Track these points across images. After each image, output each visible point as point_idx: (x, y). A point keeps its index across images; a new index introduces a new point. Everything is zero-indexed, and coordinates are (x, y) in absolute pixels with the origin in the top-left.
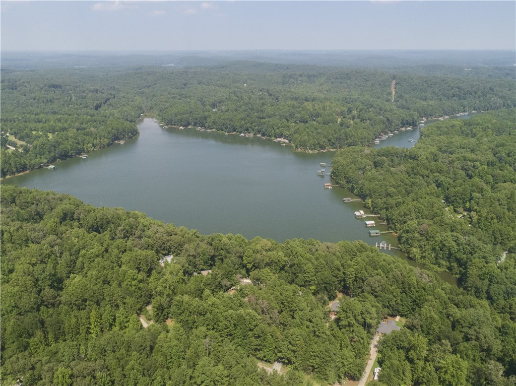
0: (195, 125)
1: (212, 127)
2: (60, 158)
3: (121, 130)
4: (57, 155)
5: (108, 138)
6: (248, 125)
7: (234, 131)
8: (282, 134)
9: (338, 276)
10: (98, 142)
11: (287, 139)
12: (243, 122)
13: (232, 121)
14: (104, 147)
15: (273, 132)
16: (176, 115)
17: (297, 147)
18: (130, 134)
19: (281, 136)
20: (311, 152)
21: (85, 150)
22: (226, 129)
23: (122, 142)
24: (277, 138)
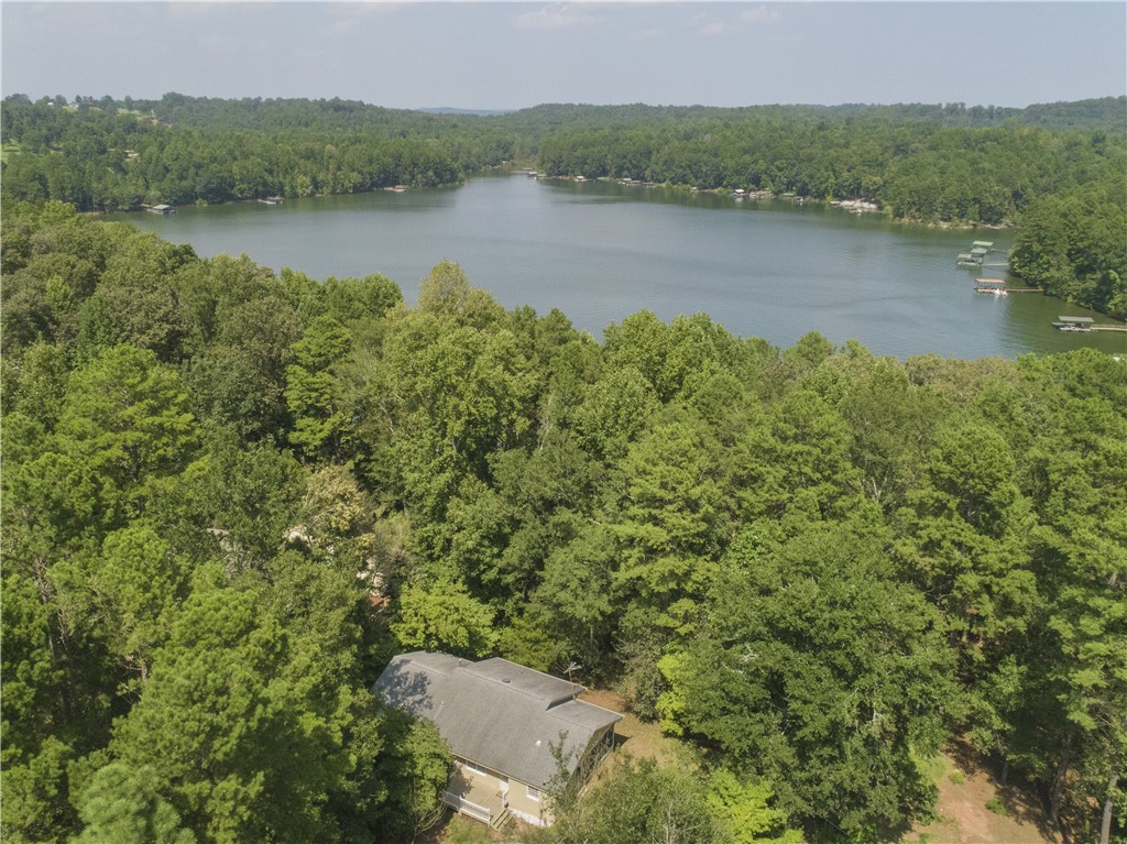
0: (619, 175)
1: (661, 177)
2: (205, 197)
3: (406, 160)
4: (198, 189)
5: (360, 172)
6: (762, 165)
7: (718, 184)
8: (859, 186)
9: (971, 580)
10: (330, 176)
11: (871, 202)
12: (747, 158)
13: (716, 155)
14: (345, 192)
15: (832, 180)
16: (574, 147)
17: (899, 214)
18: (431, 173)
19: (855, 192)
20: (944, 226)
21: (287, 188)
22: (697, 178)
23: (399, 189)
24: (843, 198)
